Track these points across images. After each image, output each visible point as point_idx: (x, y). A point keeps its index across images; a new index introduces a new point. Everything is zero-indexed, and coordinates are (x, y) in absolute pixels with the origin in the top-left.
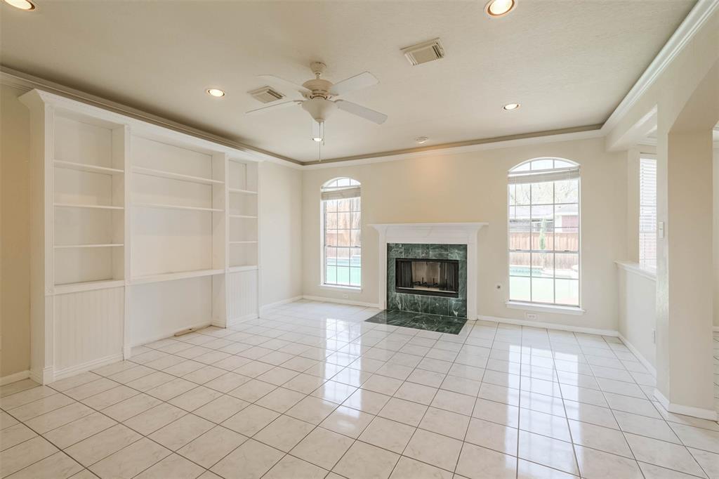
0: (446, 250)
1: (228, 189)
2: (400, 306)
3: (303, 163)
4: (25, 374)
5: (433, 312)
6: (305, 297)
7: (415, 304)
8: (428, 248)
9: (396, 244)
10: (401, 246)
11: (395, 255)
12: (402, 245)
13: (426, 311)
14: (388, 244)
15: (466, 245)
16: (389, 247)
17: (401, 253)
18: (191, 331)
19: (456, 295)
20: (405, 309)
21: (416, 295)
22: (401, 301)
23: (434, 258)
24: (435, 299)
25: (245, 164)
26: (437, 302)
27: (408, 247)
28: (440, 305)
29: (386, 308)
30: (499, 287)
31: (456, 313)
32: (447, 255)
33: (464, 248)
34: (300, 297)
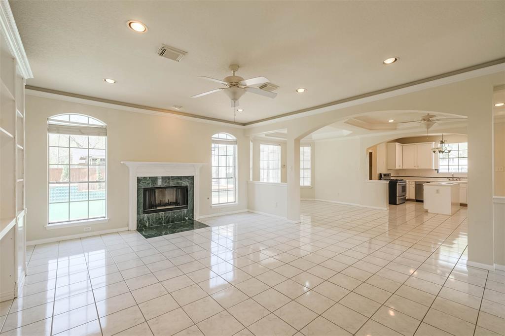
0: (181, 180)
2: (147, 224)
5: (173, 221)
7: (160, 219)
8: (169, 179)
9: (145, 177)
10: (148, 179)
11: (144, 185)
12: (149, 177)
13: (168, 222)
14: (138, 177)
15: (193, 176)
16: (139, 180)
17: (149, 184)
19: (186, 207)
20: (152, 225)
21: (160, 213)
22: (149, 219)
23: (173, 186)
24: (173, 213)
26: (176, 214)
27: (154, 179)
28: (177, 216)
29: (136, 228)
30: (208, 198)
31: (187, 218)
32: (182, 183)
33: (192, 178)
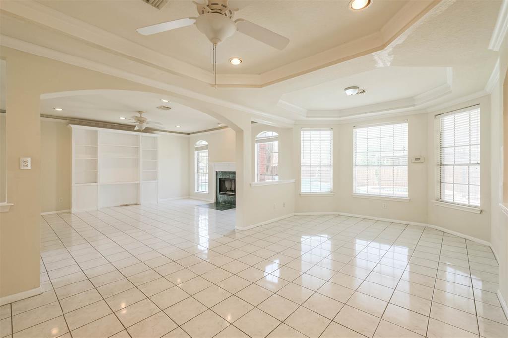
1: (141, 149)
2: (220, 201)
3: (189, 134)
4: (68, 210)
5: (231, 204)
6: (190, 197)
7: (225, 200)
9: (219, 172)
10: (221, 173)
11: (219, 177)
13: (229, 203)
16: (217, 173)
17: (221, 176)
18: (127, 205)
20: (222, 202)
21: (226, 196)
22: (221, 198)
23: (231, 178)
25: (155, 138)
27: (224, 173)
29: (215, 201)
33: (234, 173)
34: (188, 197)
